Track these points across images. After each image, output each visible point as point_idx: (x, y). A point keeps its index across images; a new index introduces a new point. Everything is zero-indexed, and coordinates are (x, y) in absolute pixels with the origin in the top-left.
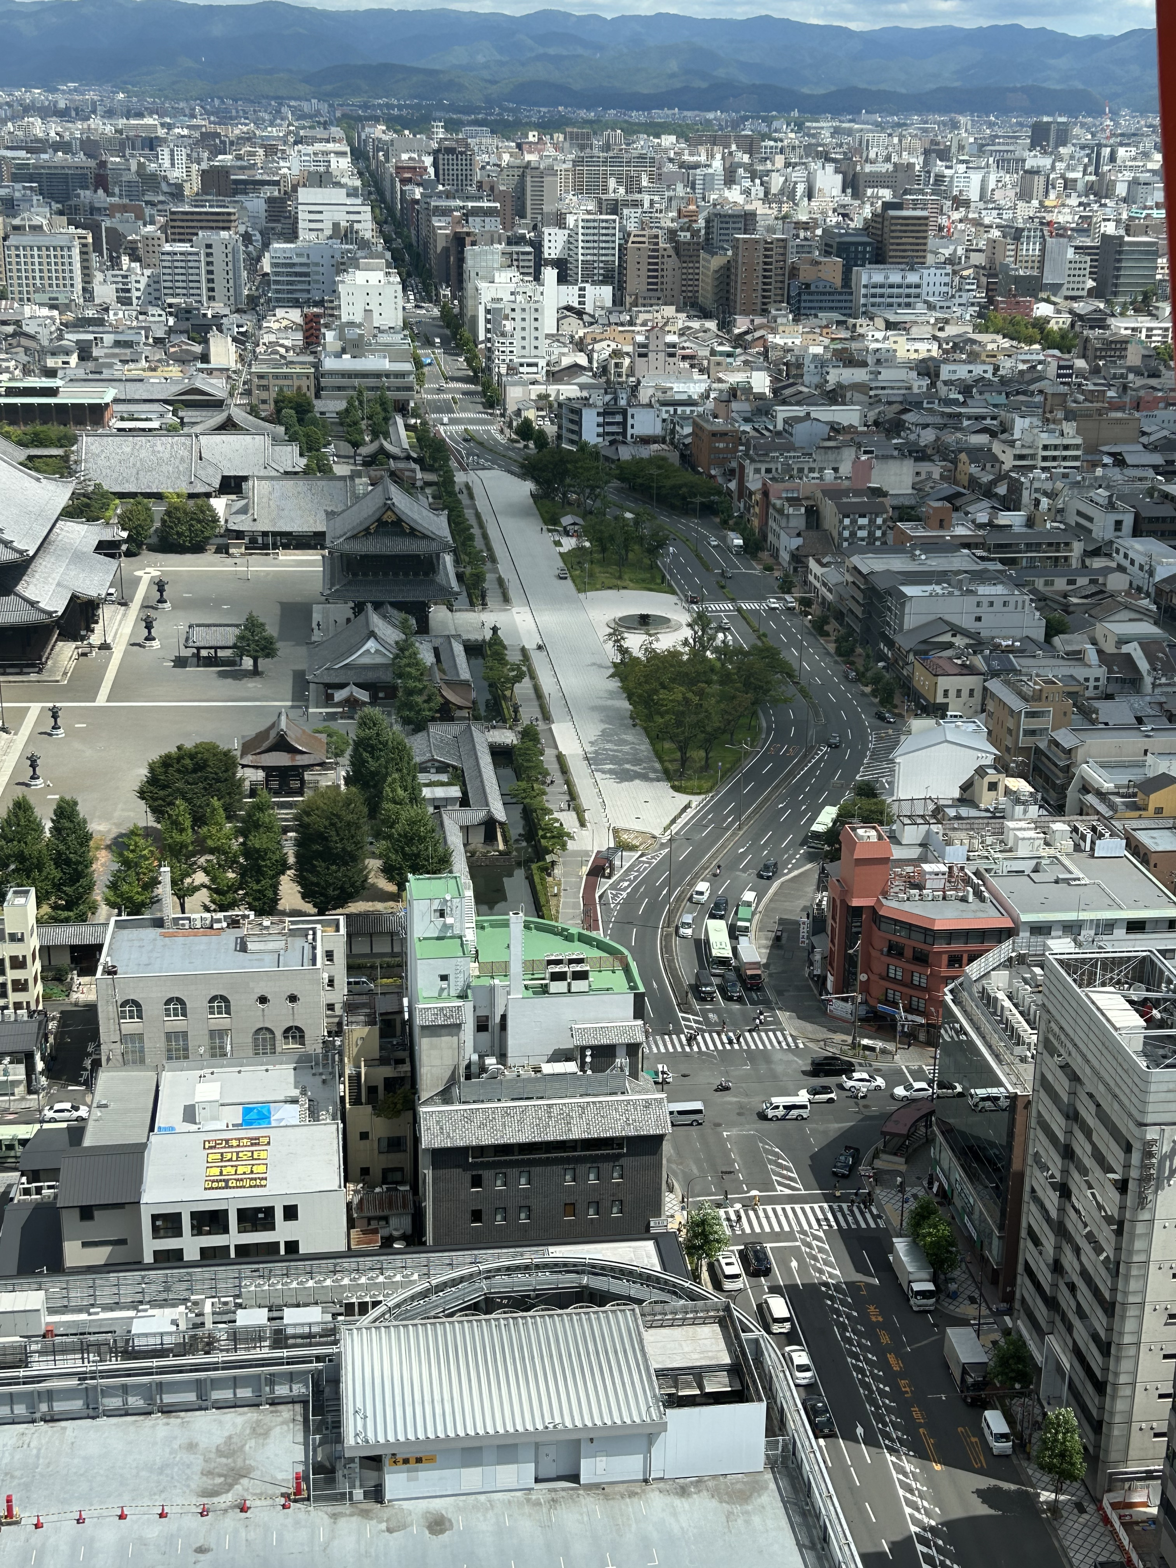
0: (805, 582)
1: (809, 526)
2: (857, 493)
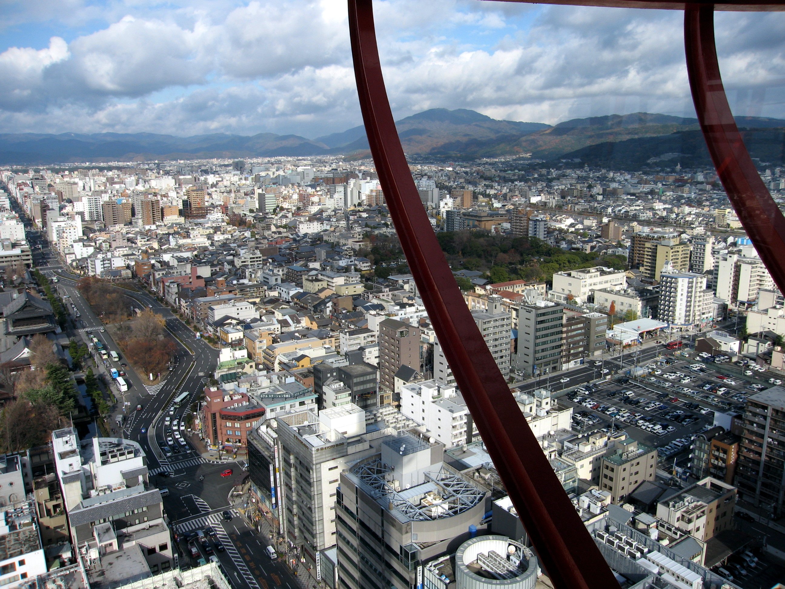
2: (193, 278)
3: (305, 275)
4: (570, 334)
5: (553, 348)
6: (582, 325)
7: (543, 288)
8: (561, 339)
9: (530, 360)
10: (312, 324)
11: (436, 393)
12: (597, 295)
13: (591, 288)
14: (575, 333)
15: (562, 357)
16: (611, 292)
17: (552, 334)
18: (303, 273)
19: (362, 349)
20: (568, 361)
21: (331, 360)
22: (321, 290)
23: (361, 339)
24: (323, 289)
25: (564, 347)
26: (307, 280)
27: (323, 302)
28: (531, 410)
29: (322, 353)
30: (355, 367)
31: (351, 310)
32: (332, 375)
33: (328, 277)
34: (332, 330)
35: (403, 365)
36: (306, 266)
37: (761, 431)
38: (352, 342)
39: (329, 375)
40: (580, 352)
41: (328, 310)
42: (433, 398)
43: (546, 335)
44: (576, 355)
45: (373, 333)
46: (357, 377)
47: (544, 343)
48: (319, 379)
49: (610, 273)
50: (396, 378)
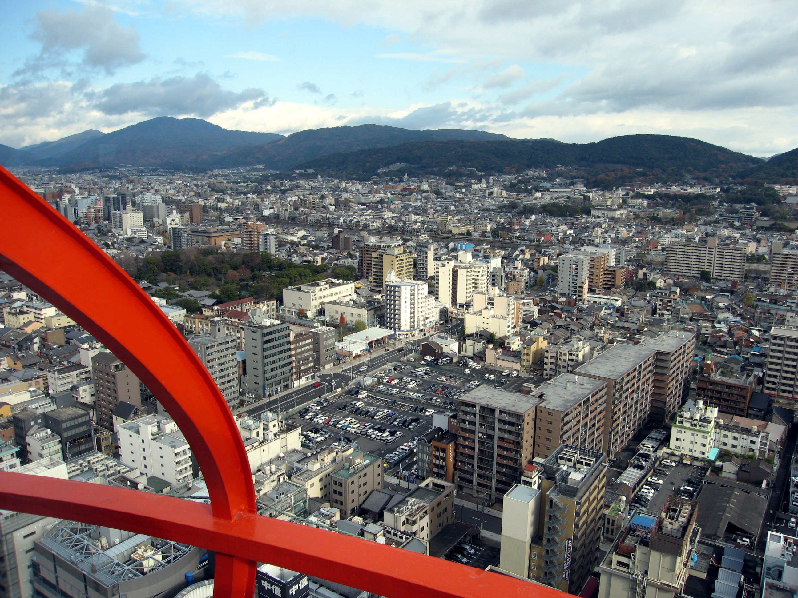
3: (6, 307)
4: (298, 351)
5: (282, 366)
6: (310, 341)
7: (273, 305)
8: (290, 356)
9: (260, 380)
10: (15, 364)
11: (155, 429)
12: (327, 308)
13: (321, 301)
14: (303, 349)
15: (292, 375)
16: (339, 304)
17: (281, 352)
18: (3, 305)
19: (74, 388)
20: (299, 378)
21: (34, 406)
22: (27, 324)
23: (73, 377)
24: (30, 322)
25: (294, 365)
26: (9, 313)
27: (29, 338)
28: (258, 435)
29: (27, 397)
30: (64, 410)
31: (63, 343)
32: (36, 423)
33: (36, 309)
34: (41, 369)
35: (121, 402)
36: (9, 297)
37: (472, 427)
38: (62, 381)
39: (32, 423)
40: (310, 368)
41: (36, 346)
42: (153, 435)
43: (274, 354)
44: (307, 371)
45: (88, 369)
46: (66, 421)
47: (273, 362)
48: (22, 429)
49: (339, 285)
50: (114, 417)
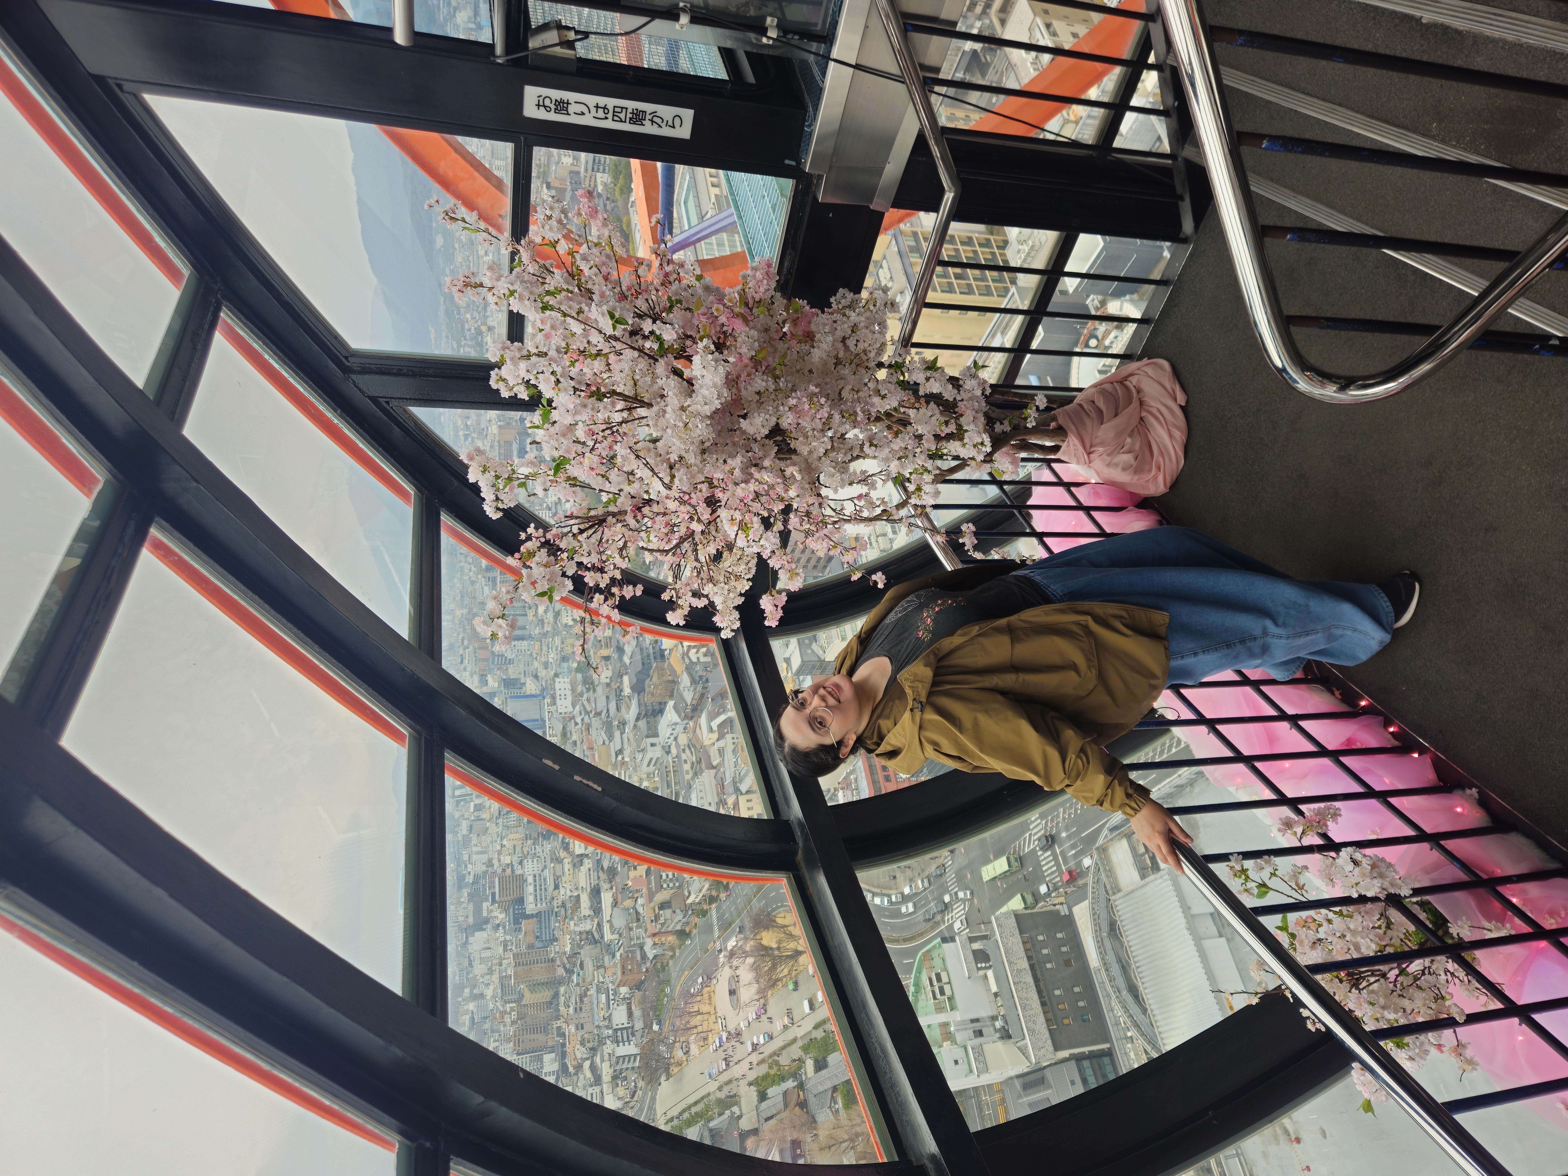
0: (700, 903)
1: (670, 907)
2: (649, 882)
